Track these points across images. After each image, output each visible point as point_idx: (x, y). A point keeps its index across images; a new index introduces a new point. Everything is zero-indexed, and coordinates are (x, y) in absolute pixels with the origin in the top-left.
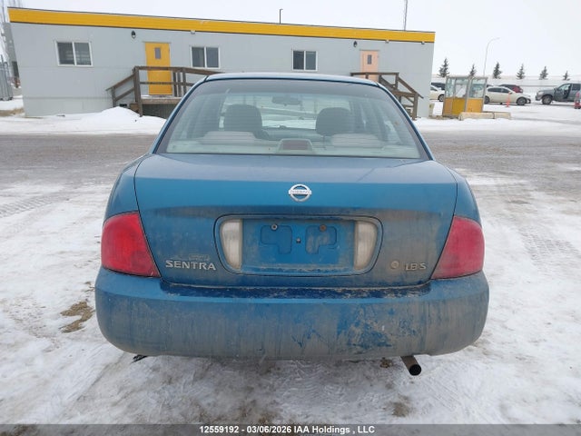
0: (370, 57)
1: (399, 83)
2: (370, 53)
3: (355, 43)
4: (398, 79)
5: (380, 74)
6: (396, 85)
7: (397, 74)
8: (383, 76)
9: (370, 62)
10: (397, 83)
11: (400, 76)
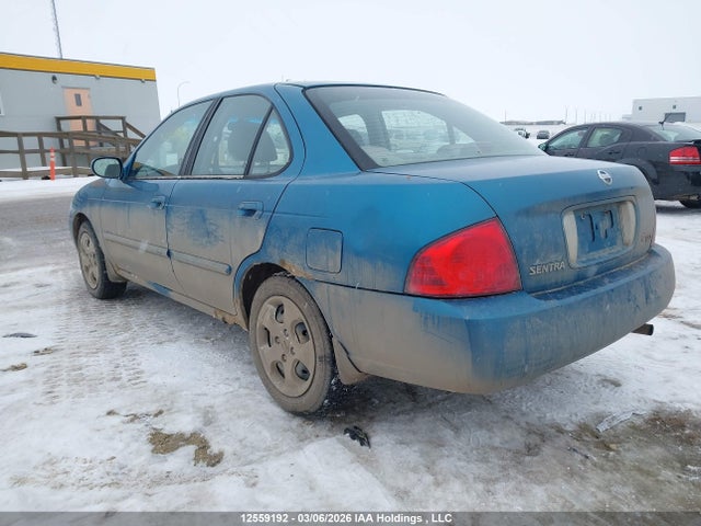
0: (78, 97)
1: (128, 130)
2: (78, 92)
3: (54, 78)
4: (126, 125)
5: (97, 119)
6: (125, 132)
7: (123, 118)
8: (102, 121)
9: (79, 103)
10: (124, 128)
11: (128, 121)
